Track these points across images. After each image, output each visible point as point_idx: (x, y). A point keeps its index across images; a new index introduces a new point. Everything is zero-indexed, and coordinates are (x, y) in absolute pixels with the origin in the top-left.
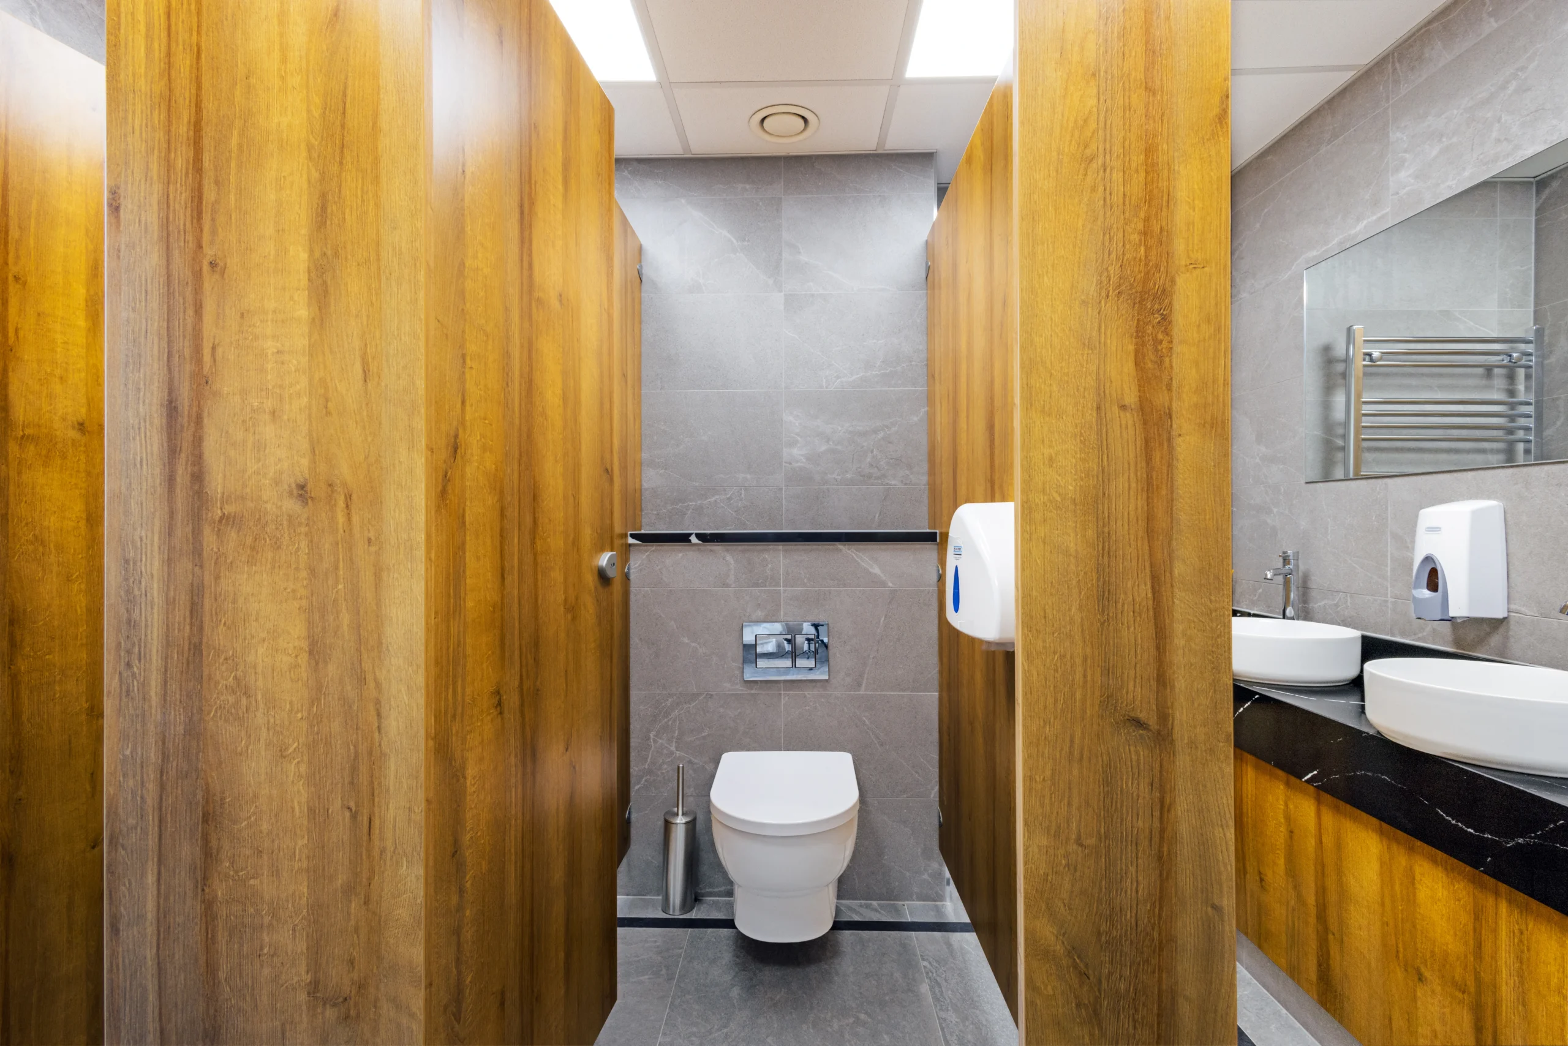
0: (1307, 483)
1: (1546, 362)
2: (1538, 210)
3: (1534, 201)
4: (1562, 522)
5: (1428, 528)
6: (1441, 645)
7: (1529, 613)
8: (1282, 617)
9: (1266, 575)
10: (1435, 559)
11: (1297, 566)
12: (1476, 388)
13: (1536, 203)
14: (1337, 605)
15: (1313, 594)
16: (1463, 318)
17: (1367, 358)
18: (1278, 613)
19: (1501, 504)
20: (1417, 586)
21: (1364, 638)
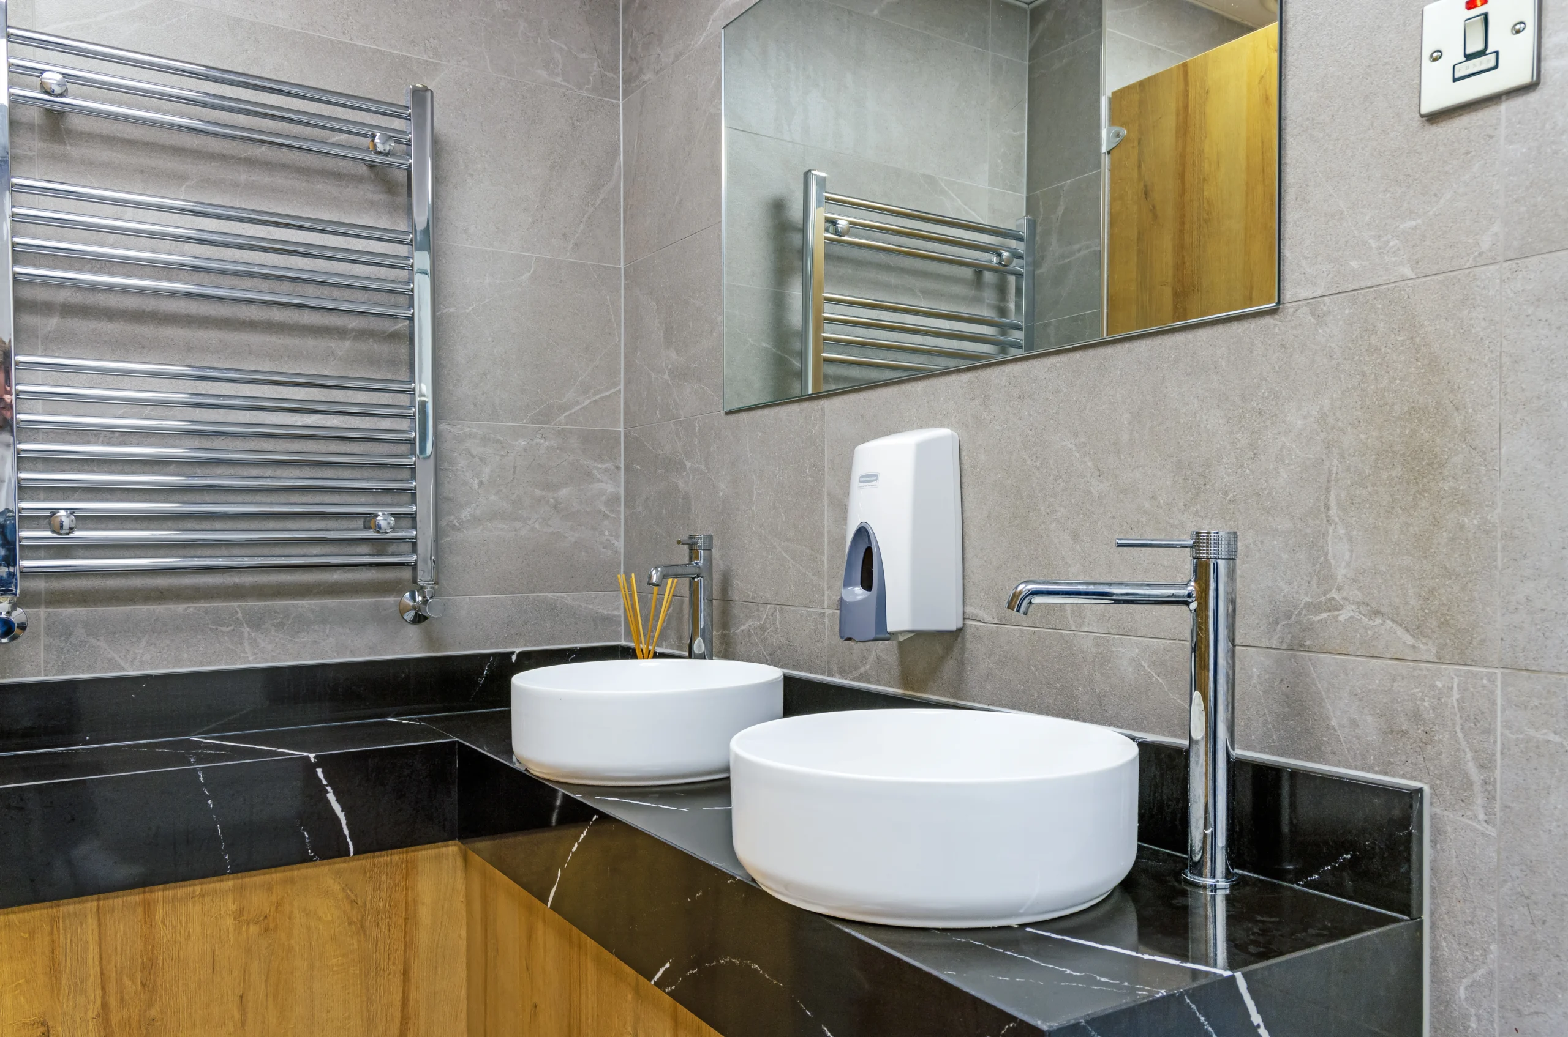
0: (728, 413)
1: (1038, 272)
2: (1031, 52)
3: (1028, 39)
4: (1025, 461)
5: (862, 477)
6: (885, 685)
7: (988, 619)
8: (687, 654)
9: (650, 577)
10: (871, 533)
11: (709, 560)
12: (964, 299)
13: (1030, 42)
14: (763, 628)
15: (736, 610)
16: (950, 192)
17: (831, 228)
18: (680, 648)
19: (955, 434)
20: (847, 583)
21: (788, 680)
